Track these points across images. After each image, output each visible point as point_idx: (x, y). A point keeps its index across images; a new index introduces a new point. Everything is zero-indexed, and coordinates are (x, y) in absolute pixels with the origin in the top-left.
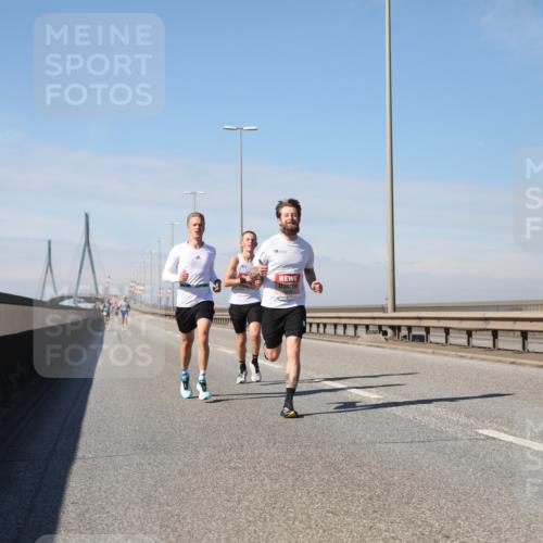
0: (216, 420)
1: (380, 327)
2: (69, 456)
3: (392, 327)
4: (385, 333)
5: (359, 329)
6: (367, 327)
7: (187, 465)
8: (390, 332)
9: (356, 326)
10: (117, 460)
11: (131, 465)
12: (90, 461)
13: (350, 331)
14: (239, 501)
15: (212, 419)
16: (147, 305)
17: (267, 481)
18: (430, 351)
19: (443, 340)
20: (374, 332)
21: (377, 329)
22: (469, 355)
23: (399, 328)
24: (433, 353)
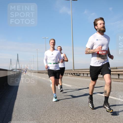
0: (42, 91)
1: (71, 73)
2: (15, 98)
3: (74, 73)
4: (72, 74)
5: (68, 74)
6: (69, 73)
7: (36, 100)
8: (73, 74)
9: (67, 73)
10: (24, 99)
11: (26, 100)
12: (19, 99)
13: (66, 74)
14: (46, 106)
15: (41, 91)
16: (29, 70)
17: (51, 102)
18: (80, 77)
19: (83, 75)
20: (70, 74)
21: (71, 74)
22: (87, 78)
23: (75, 73)
24: (81, 78)
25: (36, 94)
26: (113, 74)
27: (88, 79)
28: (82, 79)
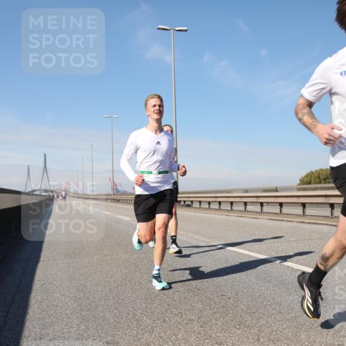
2: (36, 260)
10: (58, 261)
11: (64, 263)
12: (46, 262)
19: (198, 206)
22: (209, 212)
24: (194, 212)
25: (88, 249)
26: (268, 203)
27: (211, 215)
28: (196, 214)
